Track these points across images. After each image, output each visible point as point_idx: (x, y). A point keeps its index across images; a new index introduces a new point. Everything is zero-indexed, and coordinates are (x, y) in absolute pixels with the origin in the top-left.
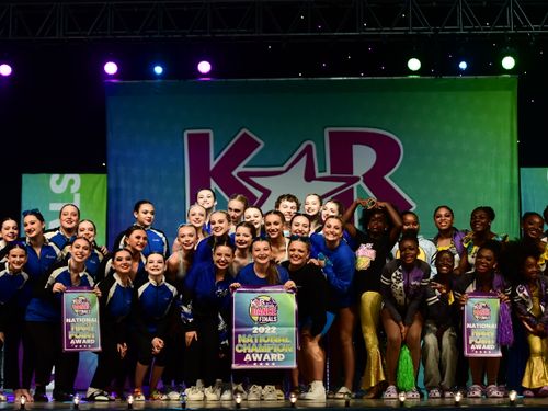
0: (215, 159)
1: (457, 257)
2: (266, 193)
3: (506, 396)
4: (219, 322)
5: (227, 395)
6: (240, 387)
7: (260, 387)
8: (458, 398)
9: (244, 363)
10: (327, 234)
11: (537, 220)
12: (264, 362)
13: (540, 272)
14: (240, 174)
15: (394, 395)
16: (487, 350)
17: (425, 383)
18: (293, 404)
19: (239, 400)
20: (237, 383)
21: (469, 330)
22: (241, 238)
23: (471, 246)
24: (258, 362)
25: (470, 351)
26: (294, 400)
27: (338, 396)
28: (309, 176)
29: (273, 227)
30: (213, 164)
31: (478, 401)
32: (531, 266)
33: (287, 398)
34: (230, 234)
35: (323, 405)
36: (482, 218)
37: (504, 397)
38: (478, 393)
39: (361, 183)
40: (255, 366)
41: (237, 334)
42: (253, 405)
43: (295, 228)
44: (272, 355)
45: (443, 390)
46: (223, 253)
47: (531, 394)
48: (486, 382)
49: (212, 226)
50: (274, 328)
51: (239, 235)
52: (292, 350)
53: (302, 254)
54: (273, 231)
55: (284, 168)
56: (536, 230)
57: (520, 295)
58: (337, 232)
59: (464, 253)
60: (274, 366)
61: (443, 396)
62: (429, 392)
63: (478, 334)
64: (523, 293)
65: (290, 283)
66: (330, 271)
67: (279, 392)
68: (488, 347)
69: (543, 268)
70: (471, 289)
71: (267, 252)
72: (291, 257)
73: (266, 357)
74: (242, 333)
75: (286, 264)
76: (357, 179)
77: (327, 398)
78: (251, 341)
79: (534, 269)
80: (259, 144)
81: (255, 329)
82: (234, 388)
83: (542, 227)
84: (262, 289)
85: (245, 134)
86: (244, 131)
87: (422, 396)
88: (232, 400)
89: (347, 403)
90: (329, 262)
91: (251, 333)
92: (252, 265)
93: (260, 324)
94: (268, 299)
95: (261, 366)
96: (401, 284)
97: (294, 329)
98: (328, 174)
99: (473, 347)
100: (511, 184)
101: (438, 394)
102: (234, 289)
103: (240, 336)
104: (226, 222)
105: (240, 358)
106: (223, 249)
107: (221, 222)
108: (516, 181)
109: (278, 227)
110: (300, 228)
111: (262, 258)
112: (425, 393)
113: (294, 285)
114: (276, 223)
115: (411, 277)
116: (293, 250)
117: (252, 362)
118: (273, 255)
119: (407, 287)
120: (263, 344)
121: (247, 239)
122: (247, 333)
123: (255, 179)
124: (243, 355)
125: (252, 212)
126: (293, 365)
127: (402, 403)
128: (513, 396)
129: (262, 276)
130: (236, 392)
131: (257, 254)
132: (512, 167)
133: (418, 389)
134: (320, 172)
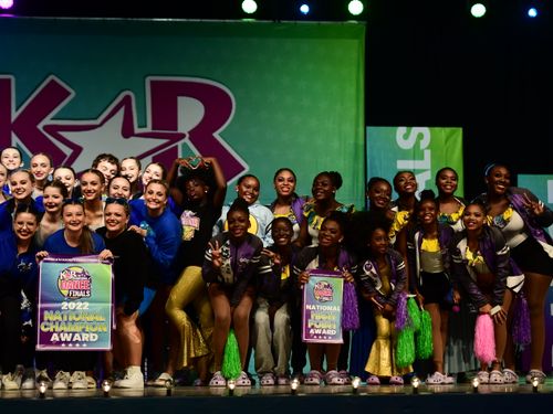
0: (17, 110)
1: (296, 227)
2: (77, 150)
3: (349, 383)
4: (21, 299)
5: (29, 384)
6: (45, 374)
7: (68, 374)
8: (295, 385)
9: (51, 343)
10: (149, 201)
11: (384, 187)
12: (74, 343)
13: (390, 245)
14: (46, 128)
15: (222, 383)
16: (327, 336)
17: (256, 369)
18: (106, 393)
19: (43, 389)
20: (41, 369)
21: (309, 312)
22: (51, 200)
23: (312, 215)
24: (66, 343)
25: (308, 336)
26: (107, 388)
27: (158, 382)
28: (127, 131)
29: (90, 187)
30: (14, 115)
31: (316, 389)
32: (379, 238)
33: (100, 386)
34: (34, 197)
35: (140, 394)
36: (325, 185)
37: (346, 384)
38: (316, 381)
39: (186, 140)
40: (63, 347)
41: (42, 310)
42: (60, 394)
43: (113, 191)
44: (84, 335)
45: (276, 377)
46: (25, 221)
47: (376, 380)
48: (325, 367)
49: (14, 188)
50: (87, 304)
51: (47, 197)
52: (107, 329)
53: (119, 218)
54: (89, 191)
55: (98, 122)
56: (384, 199)
57: (368, 273)
58: (160, 198)
59: (304, 222)
60: (85, 347)
61: (276, 384)
62: (261, 378)
63: (318, 317)
64: (370, 270)
65: (107, 253)
66: (152, 242)
67: (90, 379)
68: (328, 332)
69: (393, 241)
70: (314, 265)
71: (80, 218)
72: (107, 222)
73: (77, 337)
74: (48, 309)
75: (102, 231)
76: (183, 136)
77: (145, 385)
78: (60, 318)
79: (383, 242)
80: (68, 94)
81: (65, 305)
82: (37, 375)
83: (390, 195)
84: (74, 259)
85: (53, 81)
86: (51, 77)
87: (253, 383)
88: (35, 388)
89: (169, 391)
90: (152, 233)
91: (60, 309)
92: (62, 231)
93: (71, 299)
94: (80, 271)
95: (70, 347)
96: (229, 262)
97: (110, 305)
98: (149, 129)
99: (312, 331)
100: (356, 145)
101: (271, 381)
102: (41, 258)
103: (46, 313)
104: (29, 182)
105: (46, 337)
106: (26, 216)
107: (23, 183)
108: (361, 142)
109: (96, 188)
110: (120, 191)
111: (75, 224)
112: (257, 380)
113: (110, 255)
114: (93, 183)
115: (241, 253)
116: (110, 214)
117: (60, 343)
118: (87, 220)
119: (235, 264)
120: (73, 322)
121: (57, 201)
122: (54, 310)
123: (65, 134)
124: (50, 334)
125: (63, 173)
126: (108, 346)
127: (231, 391)
128: (356, 383)
129: (74, 245)
130: (41, 379)
131: (68, 219)
132: (357, 126)
133: (249, 376)
134: (140, 127)
